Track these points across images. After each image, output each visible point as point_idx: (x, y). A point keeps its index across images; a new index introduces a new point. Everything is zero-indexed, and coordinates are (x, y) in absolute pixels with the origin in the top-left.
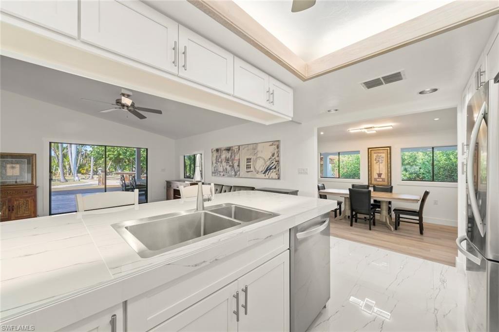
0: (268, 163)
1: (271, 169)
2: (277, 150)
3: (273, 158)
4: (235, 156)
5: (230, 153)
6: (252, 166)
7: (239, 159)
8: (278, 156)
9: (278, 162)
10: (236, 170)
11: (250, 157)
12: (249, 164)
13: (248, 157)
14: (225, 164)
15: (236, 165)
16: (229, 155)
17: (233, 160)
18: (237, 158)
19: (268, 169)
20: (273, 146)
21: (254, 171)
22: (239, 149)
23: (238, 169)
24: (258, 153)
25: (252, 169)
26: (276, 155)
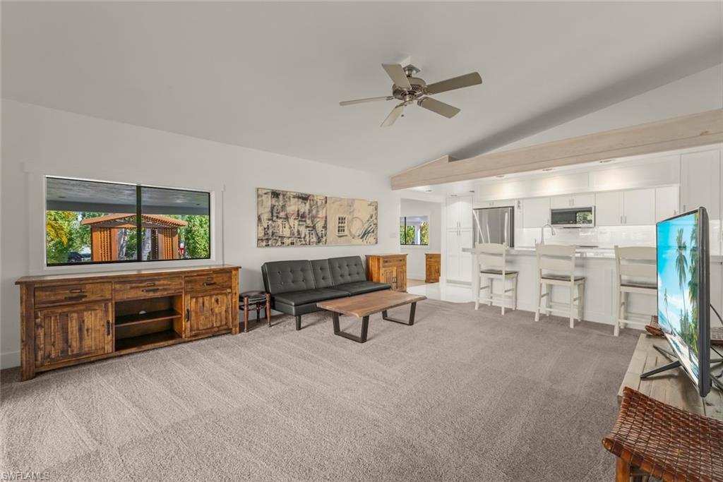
0: (366, 226)
1: (369, 233)
2: (375, 212)
3: (372, 220)
4: (318, 211)
5: (308, 204)
6: (346, 229)
7: (326, 218)
8: (376, 219)
9: (376, 224)
10: (320, 235)
11: (344, 216)
12: (343, 225)
13: (341, 216)
14: (296, 222)
15: (320, 225)
16: (305, 208)
17: (313, 218)
18: (322, 214)
19: (365, 234)
20: (372, 207)
21: (349, 235)
22: (326, 202)
23: (323, 232)
24: (355, 212)
25: (346, 232)
26: (374, 218)
